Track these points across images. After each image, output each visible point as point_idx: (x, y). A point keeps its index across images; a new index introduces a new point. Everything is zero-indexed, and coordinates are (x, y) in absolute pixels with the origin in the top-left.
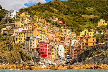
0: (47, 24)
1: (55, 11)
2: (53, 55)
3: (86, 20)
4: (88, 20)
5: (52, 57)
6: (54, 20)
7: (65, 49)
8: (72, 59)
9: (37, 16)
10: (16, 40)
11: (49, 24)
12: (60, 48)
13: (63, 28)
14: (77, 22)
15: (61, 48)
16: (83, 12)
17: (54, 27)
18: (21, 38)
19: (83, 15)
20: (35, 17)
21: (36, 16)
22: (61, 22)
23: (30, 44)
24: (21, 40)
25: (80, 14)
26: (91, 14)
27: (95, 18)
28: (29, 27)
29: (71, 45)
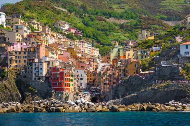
0: (53, 36)
1: (62, 11)
2: (71, 87)
3: (114, 27)
4: (117, 28)
5: (71, 89)
6: (63, 28)
7: (88, 76)
8: (100, 92)
9: (36, 22)
10: (11, 63)
11: (55, 35)
12: (80, 75)
13: (78, 41)
14: (99, 30)
15: (82, 75)
16: (108, 13)
17: (65, 40)
18: (20, 59)
19: (108, 18)
20: (33, 23)
21: (34, 21)
22: (73, 31)
23: (35, 69)
24: (20, 64)
25: (104, 18)
26: (122, 17)
27: (128, 23)
28: (32, 43)
29: (98, 71)
